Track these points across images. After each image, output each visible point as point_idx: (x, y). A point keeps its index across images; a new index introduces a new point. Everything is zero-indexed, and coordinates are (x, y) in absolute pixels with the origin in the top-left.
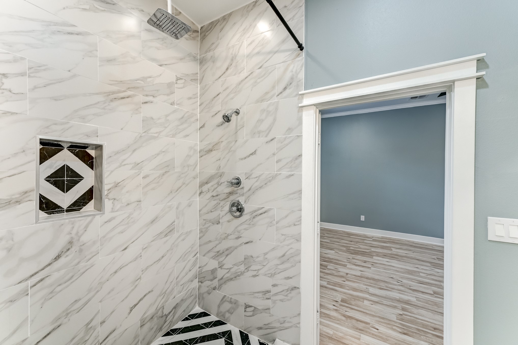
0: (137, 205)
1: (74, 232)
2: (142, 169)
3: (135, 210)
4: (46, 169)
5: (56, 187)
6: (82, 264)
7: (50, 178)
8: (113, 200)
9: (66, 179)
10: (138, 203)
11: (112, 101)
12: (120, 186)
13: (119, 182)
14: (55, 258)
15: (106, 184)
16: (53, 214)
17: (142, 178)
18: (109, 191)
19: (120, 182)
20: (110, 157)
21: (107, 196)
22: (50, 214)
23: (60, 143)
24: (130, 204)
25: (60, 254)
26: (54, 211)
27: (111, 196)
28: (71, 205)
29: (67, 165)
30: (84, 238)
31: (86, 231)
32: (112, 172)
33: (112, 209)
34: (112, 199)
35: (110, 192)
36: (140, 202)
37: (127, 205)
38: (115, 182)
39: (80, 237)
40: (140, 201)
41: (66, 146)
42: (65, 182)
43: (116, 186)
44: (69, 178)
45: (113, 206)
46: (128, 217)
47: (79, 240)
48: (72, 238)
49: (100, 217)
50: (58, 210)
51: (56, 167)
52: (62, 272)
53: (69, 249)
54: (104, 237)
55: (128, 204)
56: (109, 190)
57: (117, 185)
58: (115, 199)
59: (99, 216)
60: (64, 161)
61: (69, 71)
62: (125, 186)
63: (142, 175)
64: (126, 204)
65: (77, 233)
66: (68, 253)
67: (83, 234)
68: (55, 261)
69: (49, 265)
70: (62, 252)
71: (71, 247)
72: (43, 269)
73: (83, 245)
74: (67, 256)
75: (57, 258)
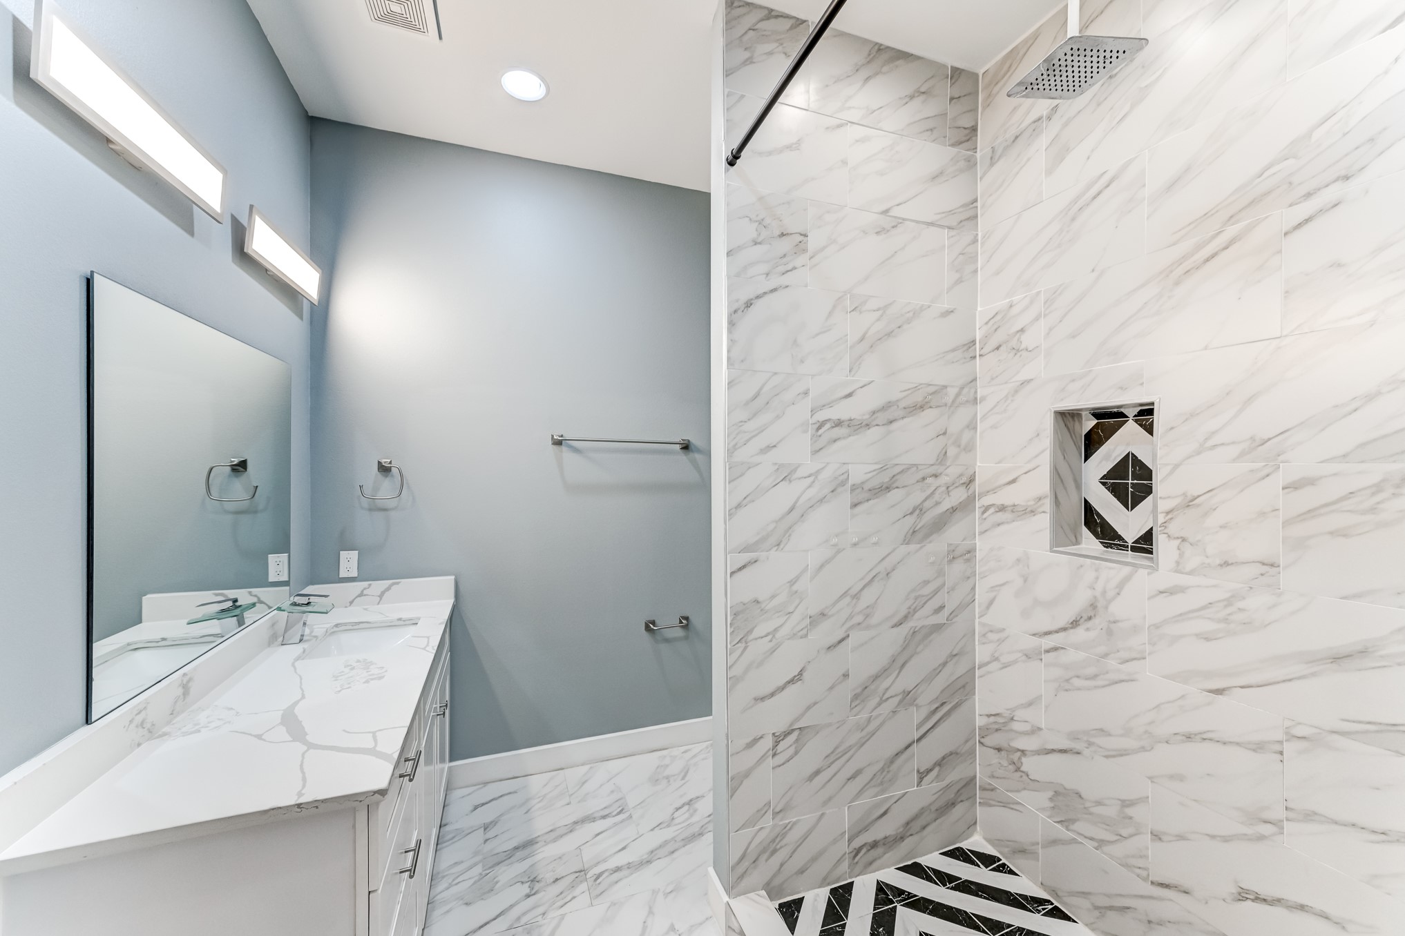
0: (1262, 575)
1: (1099, 587)
2: (1281, 458)
3: (1251, 588)
4: (1100, 462)
5: (1115, 496)
6: (1112, 663)
7: (1106, 479)
8: (1180, 540)
9: (1130, 481)
10: (1266, 568)
11: (1177, 283)
12: (1198, 506)
13: (1196, 494)
14: (1072, 623)
15: (1160, 498)
16: (1111, 548)
17: (1283, 489)
18: (1169, 516)
19: (1199, 496)
20: (1172, 428)
21: (1163, 528)
22: (1107, 547)
23: (1122, 410)
24: (1232, 564)
25: (1078, 619)
26: (1114, 544)
27: (1173, 528)
28: (1139, 538)
29: (1132, 454)
30: (1116, 609)
31: (1119, 594)
32: (1176, 466)
33: (1178, 563)
34: (1178, 538)
35: (1171, 519)
36: (1275, 570)
37: (1221, 565)
38: (1184, 494)
39: (1109, 602)
40: (1272, 565)
41: (1131, 413)
42: (1130, 489)
43: (1188, 506)
44: (1135, 481)
45: (1181, 555)
46: (1229, 602)
47: (1106, 608)
48: (1095, 598)
49: (1149, 574)
50: (1118, 543)
51: (1115, 459)
52: (1082, 655)
53: (1090, 618)
54: (1157, 626)
55: (1226, 564)
56: (1168, 513)
57: (1190, 502)
58: (1184, 540)
59: (1146, 571)
60: (1128, 444)
61: (1093, 270)
62: (1215, 509)
63: (1279, 479)
64: (1218, 562)
65: (1104, 592)
66: (1089, 624)
67: (1113, 599)
68: (1072, 628)
69: (1064, 629)
70: (1081, 617)
71: (1095, 616)
72: (1057, 632)
73: (1114, 622)
74: (1088, 629)
75: (1075, 624)
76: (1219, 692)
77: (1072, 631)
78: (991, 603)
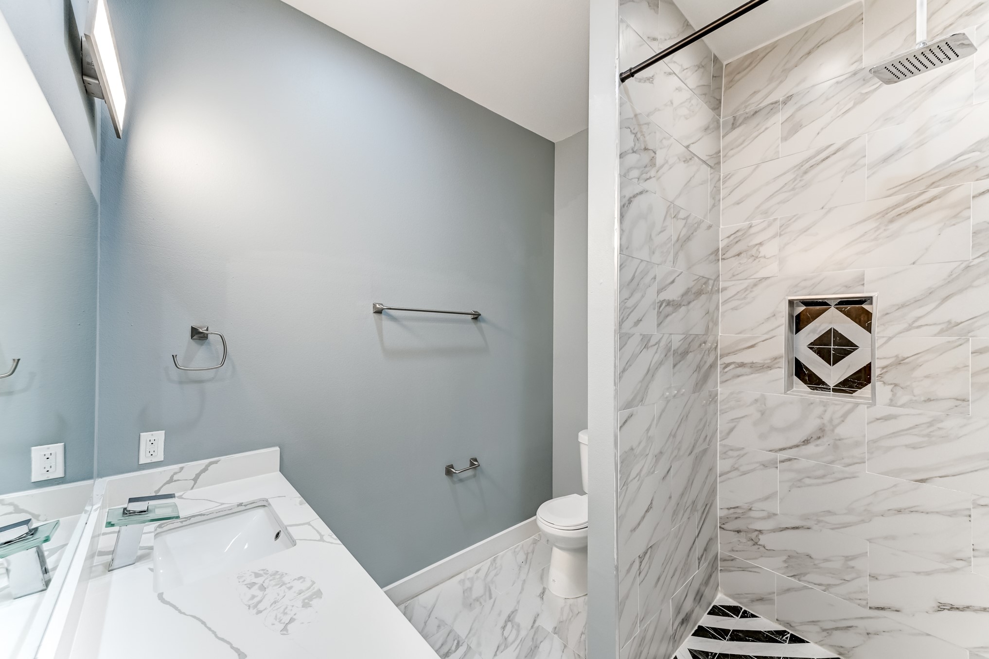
0: (956, 406)
1: (827, 417)
2: (970, 334)
3: (948, 415)
4: (809, 334)
5: (820, 356)
6: (837, 467)
7: (813, 345)
8: (893, 385)
9: (832, 347)
10: (959, 402)
11: (891, 221)
12: (908, 363)
13: (906, 356)
14: (804, 442)
15: (877, 358)
16: (817, 390)
17: (972, 353)
18: (885, 370)
19: (908, 358)
20: (887, 314)
21: (880, 378)
22: (813, 390)
23: (826, 301)
24: (934, 400)
25: (809, 439)
26: (817, 387)
27: (887, 378)
29: (834, 329)
30: (841, 431)
31: (843, 421)
32: (890, 339)
33: (891, 400)
34: (891, 384)
35: (886, 372)
36: (965, 403)
37: (925, 401)
38: (897, 356)
39: (835, 427)
40: (964, 400)
41: (833, 303)
42: (832, 352)
43: (900, 363)
44: (836, 347)
45: (894, 395)
46: (931, 424)
47: (833, 430)
48: (823, 424)
49: (868, 408)
50: (823, 386)
51: (821, 331)
52: (813, 462)
53: (819, 438)
54: (874, 441)
55: (929, 400)
56: (883, 368)
57: (900, 362)
58: (896, 385)
59: (866, 406)
60: (831, 323)
61: (822, 208)
62: (921, 366)
63: (970, 347)
64: (923, 399)
65: (831, 420)
66: (819, 442)
67: (839, 424)
68: (803, 445)
69: (797, 446)
70: (812, 438)
71: (823, 436)
72: (791, 448)
73: (840, 440)
74: (817, 445)
75: (806, 442)
76: (922, 481)
77: (804, 447)
78: (731, 430)
